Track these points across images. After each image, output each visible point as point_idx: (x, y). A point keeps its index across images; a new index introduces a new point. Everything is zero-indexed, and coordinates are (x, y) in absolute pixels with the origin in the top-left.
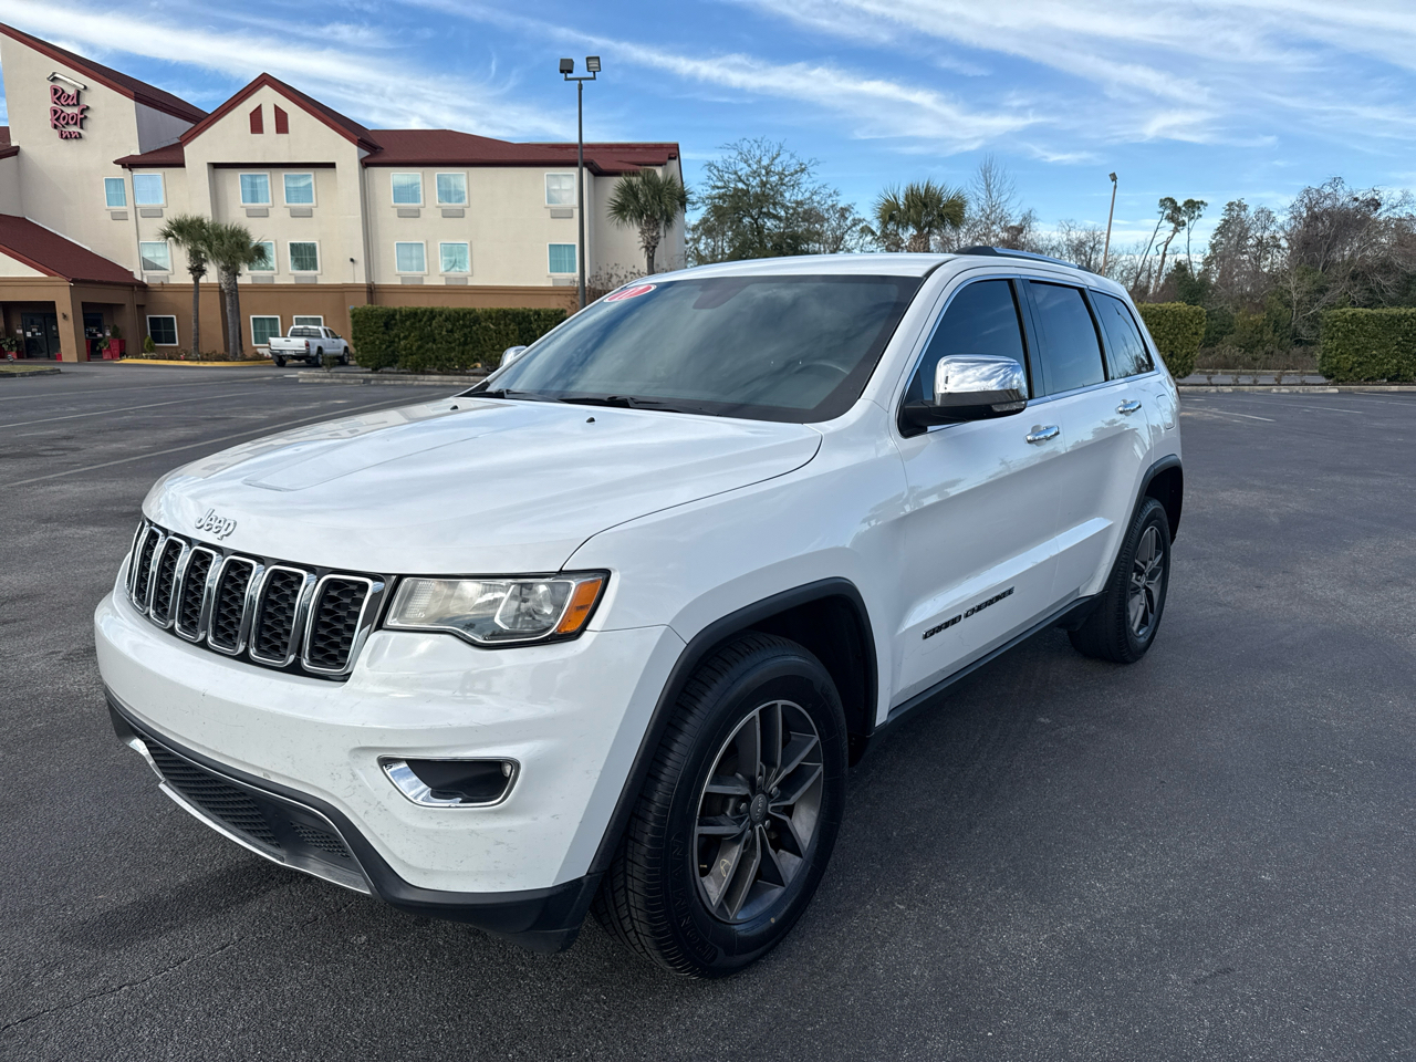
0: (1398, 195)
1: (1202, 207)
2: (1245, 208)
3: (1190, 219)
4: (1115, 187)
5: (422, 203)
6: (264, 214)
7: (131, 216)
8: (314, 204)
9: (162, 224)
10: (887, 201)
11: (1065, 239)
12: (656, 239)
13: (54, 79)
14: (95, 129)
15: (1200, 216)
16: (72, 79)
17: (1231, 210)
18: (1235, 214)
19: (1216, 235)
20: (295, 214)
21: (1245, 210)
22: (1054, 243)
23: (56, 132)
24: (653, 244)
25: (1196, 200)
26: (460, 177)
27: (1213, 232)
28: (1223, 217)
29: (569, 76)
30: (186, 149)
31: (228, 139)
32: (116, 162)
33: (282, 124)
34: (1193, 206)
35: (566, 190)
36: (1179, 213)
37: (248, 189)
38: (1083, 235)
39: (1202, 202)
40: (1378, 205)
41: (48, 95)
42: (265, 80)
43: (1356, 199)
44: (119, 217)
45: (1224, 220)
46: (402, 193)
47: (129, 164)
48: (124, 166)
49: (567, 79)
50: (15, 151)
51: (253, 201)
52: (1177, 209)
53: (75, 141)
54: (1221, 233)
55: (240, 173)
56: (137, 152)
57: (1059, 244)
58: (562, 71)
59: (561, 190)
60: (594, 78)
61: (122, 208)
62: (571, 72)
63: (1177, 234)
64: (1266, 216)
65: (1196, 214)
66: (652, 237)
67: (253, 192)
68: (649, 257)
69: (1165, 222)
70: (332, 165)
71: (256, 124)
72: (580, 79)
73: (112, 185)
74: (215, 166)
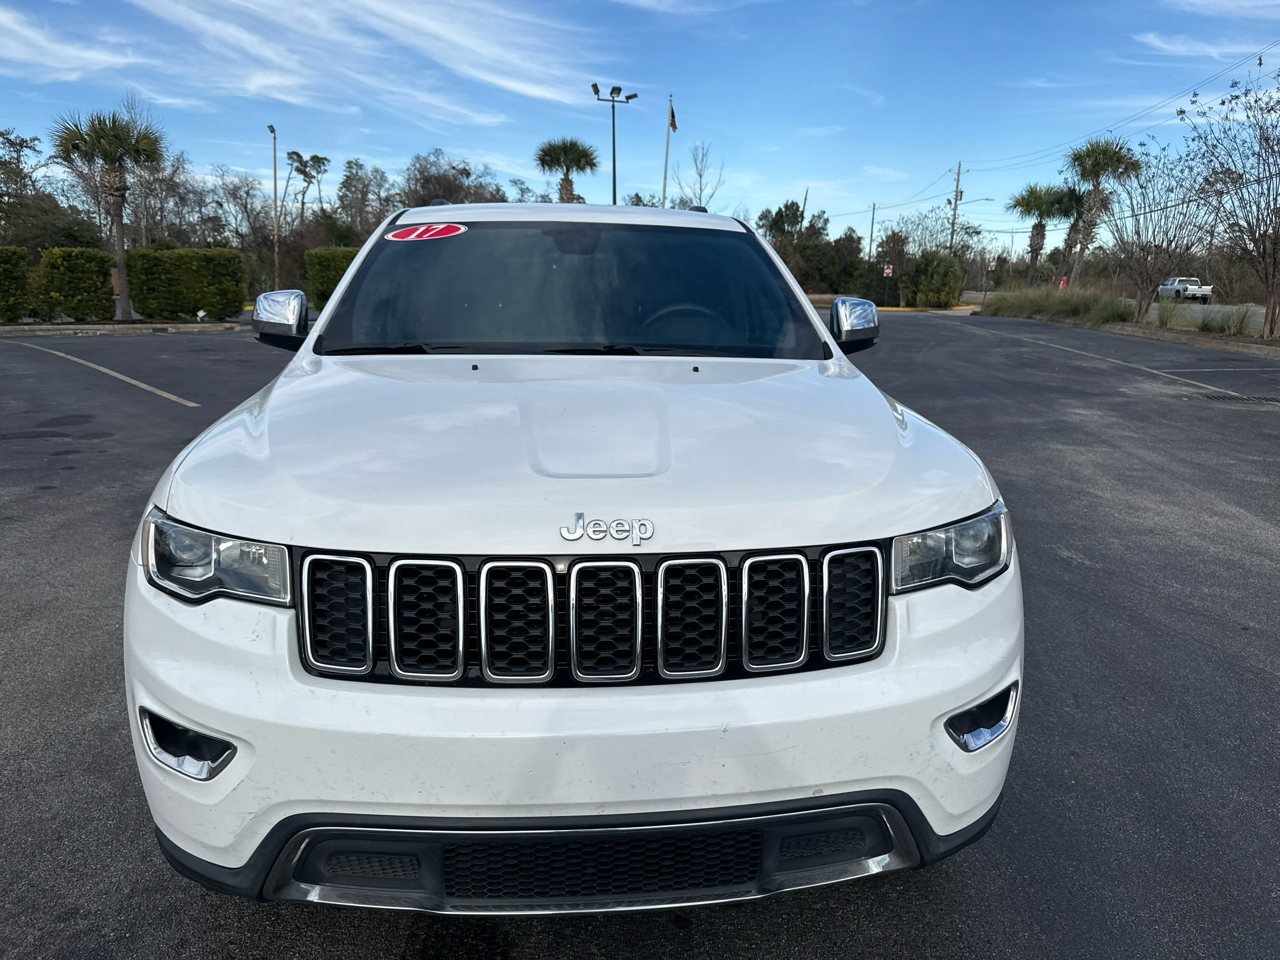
0: (481, 168)
1: (326, 162)
2: (361, 167)
3: (318, 173)
4: (275, 138)
10: (67, 128)
11: (220, 183)
15: (326, 171)
17: (350, 167)
18: (354, 171)
19: (341, 188)
21: (361, 169)
22: (210, 186)
25: (320, 156)
27: (338, 186)
28: (345, 173)
34: (318, 161)
36: (308, 167)
38: (236, 180)
39: (326, 159)
40: (468, 175)
43: (454, 168)
45: (346, 176)
52: (304, 164)
54: (345, 187)
57: (216, 187)
63: (311, 185)
64: (380, 176)
65: (322, 168)
69: (294, 174)
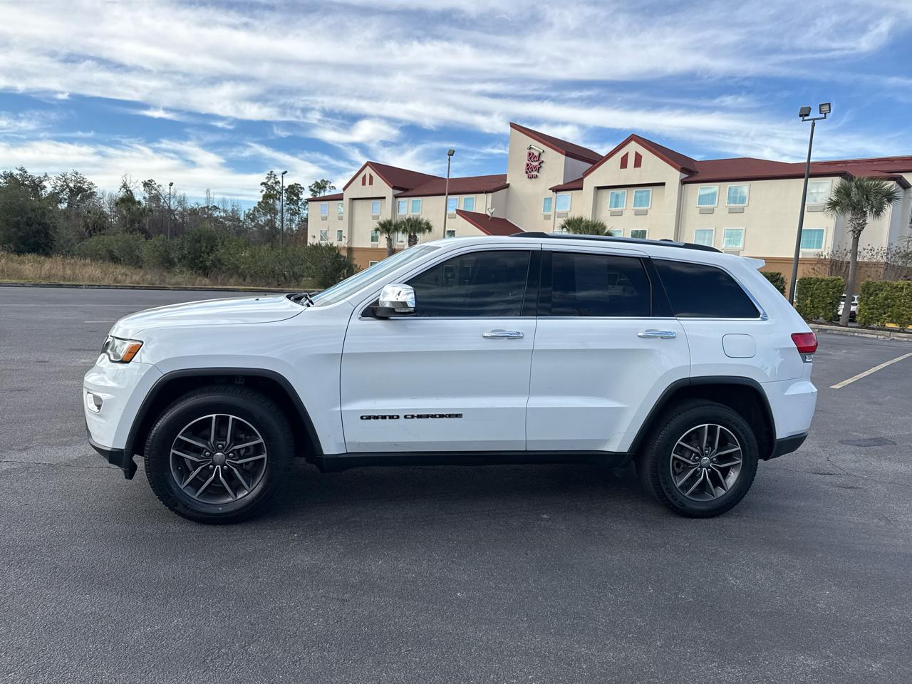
5: (716, 205)
6: (620, 213)
7: (552, 218)
8: (649, 207)
9: (561, 221)
12: (862, 226)
13: (531, 148)
14: (543, 174)
16: (538, 147)
20: (637, 213)
23: (527, 175)
24: (859, 228)
26: (744, 187)
29: (806, 118)
30: (585, 180)
31: (607, 174)
32: (550, 189)
33: (638, 162)
35: (822, 193)
37: (614, 200)
41: (527, 155)
42: (634, 138)
44: (547, 218)
46: (703, 199)
47: (556, 190)
48: (553, 191)
49: (803, 120)
50: (507, 186)
51: (615, 207)
53: (534, 179)
55: (611, 191)
56: (561, 183)
58: (801, 116)
59: (818, 193)
60: (825, 118)
61: (549, 213)
62: (807, 115)
66: (859, 224)
67: (616, 201)
68: (854, 238)
70: (663, 184)
71: (624, 164)
72: (814, 120)
73: (547, 201)
74: (599, 188)
